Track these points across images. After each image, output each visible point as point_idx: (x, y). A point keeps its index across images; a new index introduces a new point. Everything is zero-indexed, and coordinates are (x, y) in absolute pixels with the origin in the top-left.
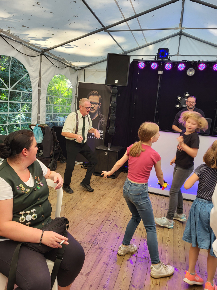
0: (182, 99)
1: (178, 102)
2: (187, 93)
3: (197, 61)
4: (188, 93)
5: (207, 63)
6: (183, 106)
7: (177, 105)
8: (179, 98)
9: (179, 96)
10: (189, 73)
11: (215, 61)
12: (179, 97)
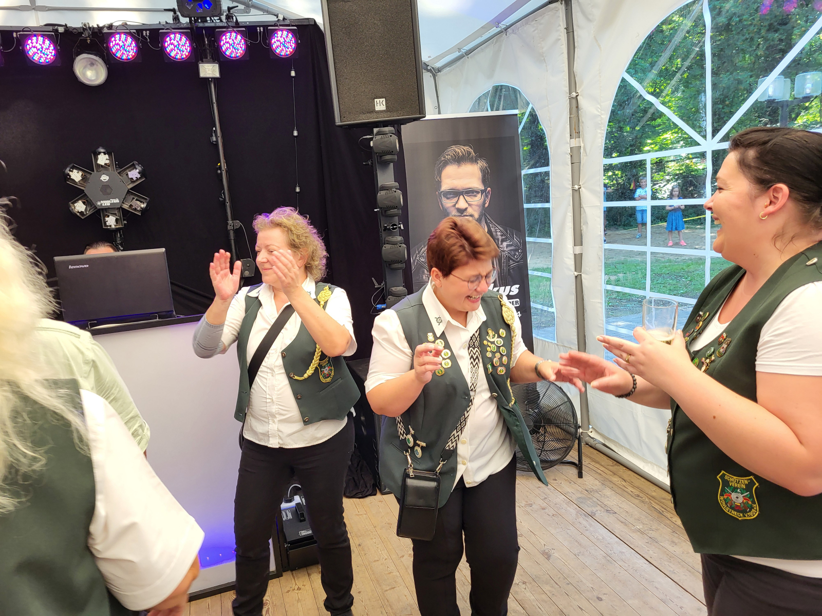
0: (88, 176)
1: (77, 193)
2: (100, 153)
3: (102, 28)
4: (105, 153)
5: (142, 30)
6: (99, 203)
7: (75, 202)
8: (76, 176)
9: (74, 168)
10: (84, 74)
11: (167, 23)
12: (75, 171)
